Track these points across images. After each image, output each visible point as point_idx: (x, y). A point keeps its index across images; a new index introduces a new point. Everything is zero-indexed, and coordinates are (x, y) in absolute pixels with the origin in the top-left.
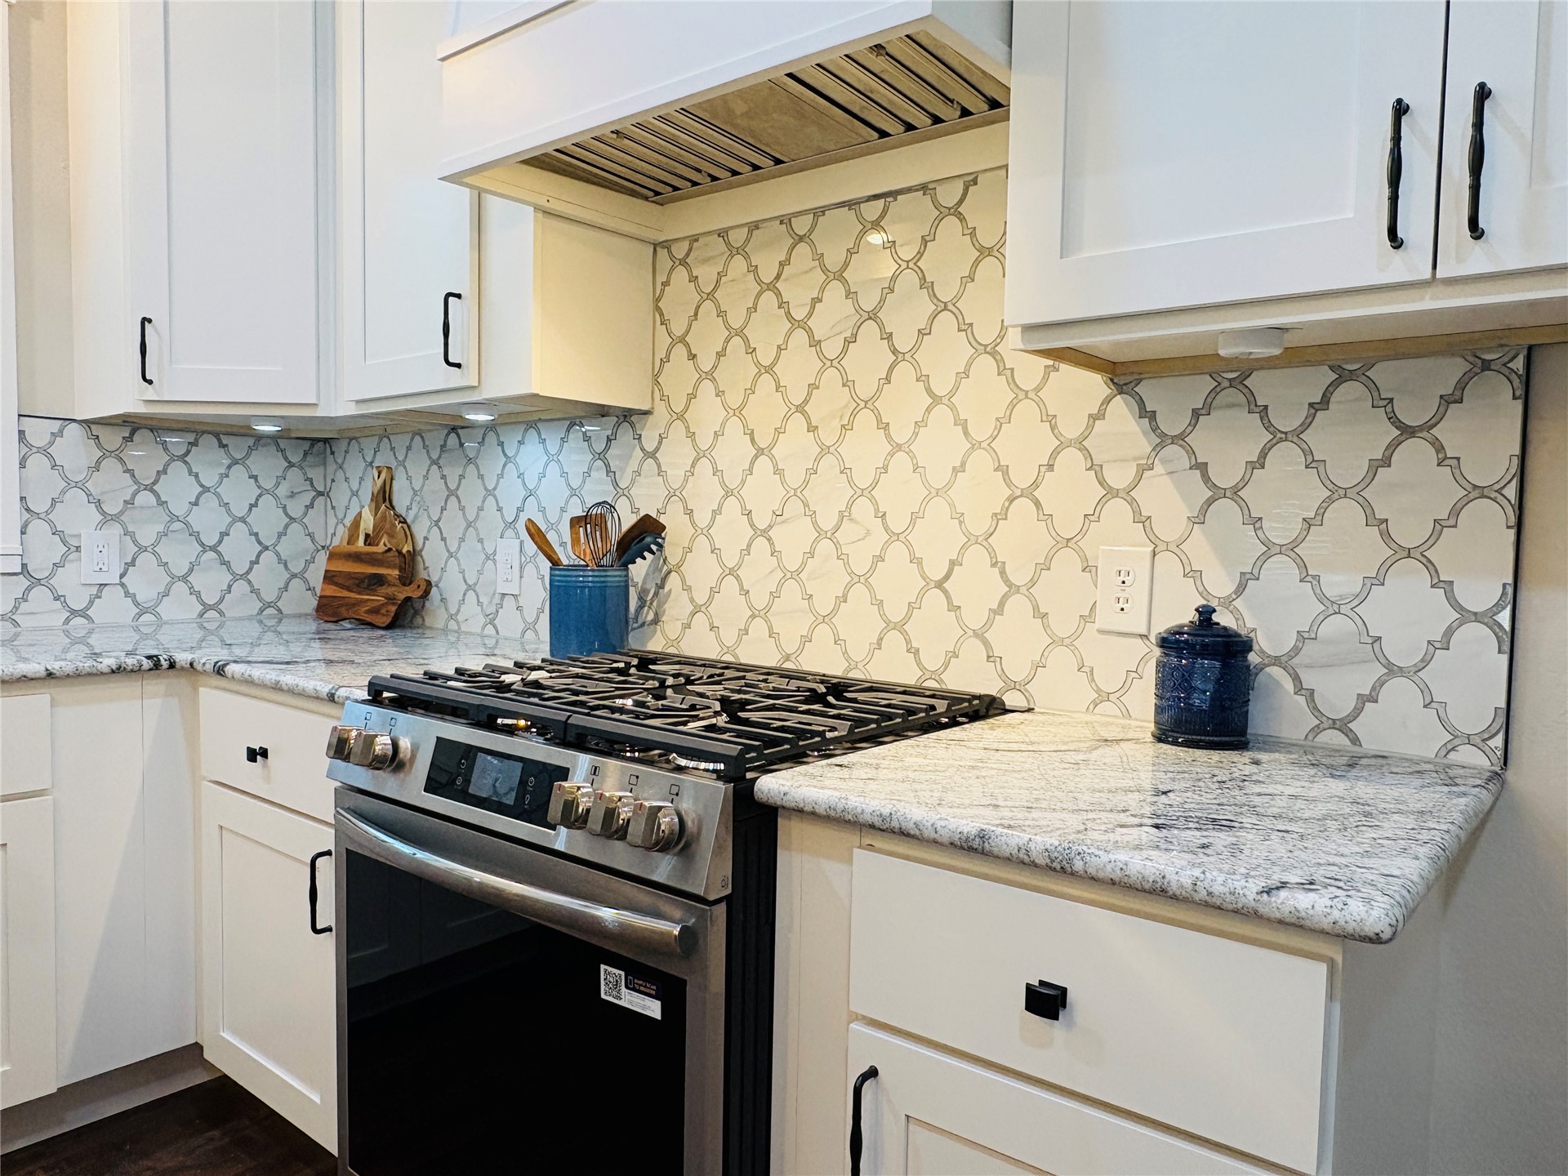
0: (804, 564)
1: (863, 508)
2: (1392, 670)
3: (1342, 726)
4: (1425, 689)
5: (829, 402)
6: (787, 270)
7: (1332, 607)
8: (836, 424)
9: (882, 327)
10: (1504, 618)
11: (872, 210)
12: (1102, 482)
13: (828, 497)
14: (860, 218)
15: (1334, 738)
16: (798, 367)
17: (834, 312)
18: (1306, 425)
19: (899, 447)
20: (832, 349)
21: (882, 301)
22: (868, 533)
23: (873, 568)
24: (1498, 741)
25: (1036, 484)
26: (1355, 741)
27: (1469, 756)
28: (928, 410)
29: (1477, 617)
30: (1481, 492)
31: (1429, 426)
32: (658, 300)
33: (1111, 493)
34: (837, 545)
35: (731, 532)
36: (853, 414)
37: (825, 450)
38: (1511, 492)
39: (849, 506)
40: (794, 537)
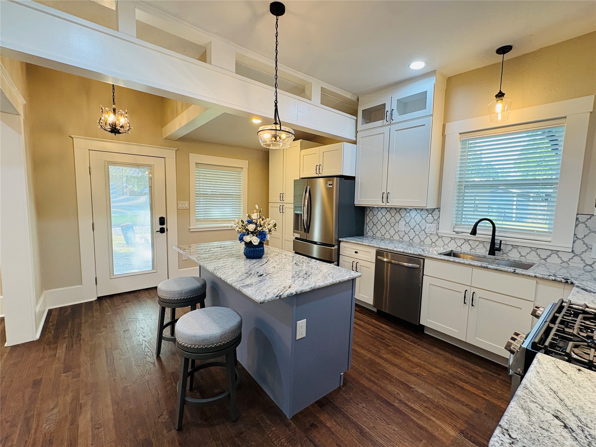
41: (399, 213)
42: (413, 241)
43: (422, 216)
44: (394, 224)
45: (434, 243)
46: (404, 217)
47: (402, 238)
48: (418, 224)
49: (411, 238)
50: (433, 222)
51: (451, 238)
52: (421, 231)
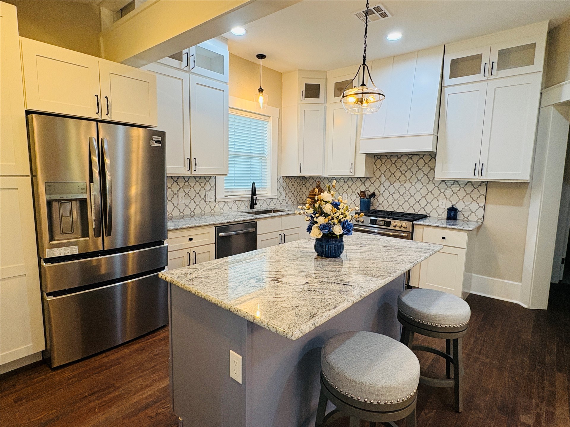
0: (398, 199)
1: (407, 192)
2: (472, 212)
3: (467, 218)
4: (476, 214)
5: (403, 179)
6: (396, 162)
7: (466, 206)
8: (403, 182)
9: (411, 170)
10: (484, 207)
11: (410, 156)
12: (440, 191)
13: (402, 191)
14: (408, 157)
15: (466, 219)
16: (398, 174)
17: (404, 167)
18: (464, 187)
19: (413, 185)
20: (403, 172)
21: (411, 167)
22: (408, 195)
23: (408, 200)
24: (482, 219)
25: (432, 191)
26: (468, 219)
27: (480, 220)
28: (417, 181)
29: (481, 207)
30: (482, 195)
31: (477, 188)
32: (374, 163)
33: (441, 192)
34: (403, 197)
35: (386, 194)
36: (406, 181)
37: (401, 185)
38: (485, 195)
39: (405, 192)
40: (396, 196)
41: (177, 183)
42: (194, 213)
43: (200, 184)
44: (172, 198)
45: (213, 209)
46: (183, 187)
47: (182, 213)
48: (198, 193)
49: (192, 210)
50: (210, 189)
51: (225, 202)
52: (201, 200)
